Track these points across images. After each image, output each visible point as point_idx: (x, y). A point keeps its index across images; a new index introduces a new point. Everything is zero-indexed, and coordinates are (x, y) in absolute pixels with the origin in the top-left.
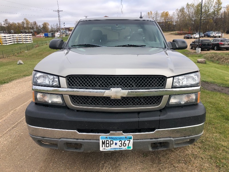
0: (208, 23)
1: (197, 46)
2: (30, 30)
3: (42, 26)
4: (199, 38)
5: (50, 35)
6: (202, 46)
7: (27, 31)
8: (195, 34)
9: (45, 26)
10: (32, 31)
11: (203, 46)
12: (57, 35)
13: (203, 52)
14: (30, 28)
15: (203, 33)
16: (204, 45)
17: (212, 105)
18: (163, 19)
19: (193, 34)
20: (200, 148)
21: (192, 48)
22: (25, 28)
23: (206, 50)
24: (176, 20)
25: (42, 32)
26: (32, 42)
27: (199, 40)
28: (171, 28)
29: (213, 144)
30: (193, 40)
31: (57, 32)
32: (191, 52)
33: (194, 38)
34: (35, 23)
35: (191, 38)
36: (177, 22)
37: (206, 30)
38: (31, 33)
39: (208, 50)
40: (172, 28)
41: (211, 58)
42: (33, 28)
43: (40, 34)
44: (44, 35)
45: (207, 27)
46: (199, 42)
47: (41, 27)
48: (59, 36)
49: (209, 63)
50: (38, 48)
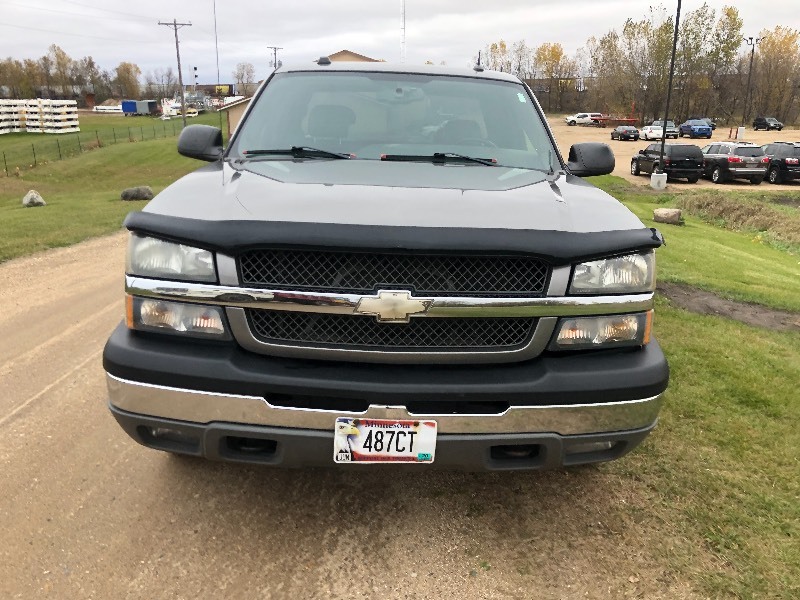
0: (692, 89)
1: (657, 164)
2: (70, 88)
3: (113, 76)
4: (663, 140)
5: (142, 106)
6: (671, 166)
7: (59, 90)
8: (650, 124)
9: (125, 74)
10: (77, 90)
11: (675, 167)
12: (169, 107)
13: (674, 185)
14: (71, 79)
15: (677, 124)
16: (680, 163)
17: (699, 356)
18: (544, 68)
19: (642, 125)
20: (654, 489)
21: (637, 173)
22: (50, 80)
23: (686, 179)
24: (588, 75)
25: (114, 97)
26: (78, 129)
27: (663, 146)
28: (568, 102)
29: (699, 479)
30: (643, 145)
31: (171, 98)
32: (635, 186)
33: (647, 140)
34: (91, 64)
35: (636, 138)
36: (589, 82)
37: (686, 112)
38: (74, 96)
39: (692, 181)
40: (574, 102)
41: (700, 207)
42: (80, 81)
43: (107, 101)
44: (120, 107)
45: (692, 103)
46: (662, 153)
47: (112, 79)
48: (174, 112)
49: (692, 224)
50: (98, 152)
